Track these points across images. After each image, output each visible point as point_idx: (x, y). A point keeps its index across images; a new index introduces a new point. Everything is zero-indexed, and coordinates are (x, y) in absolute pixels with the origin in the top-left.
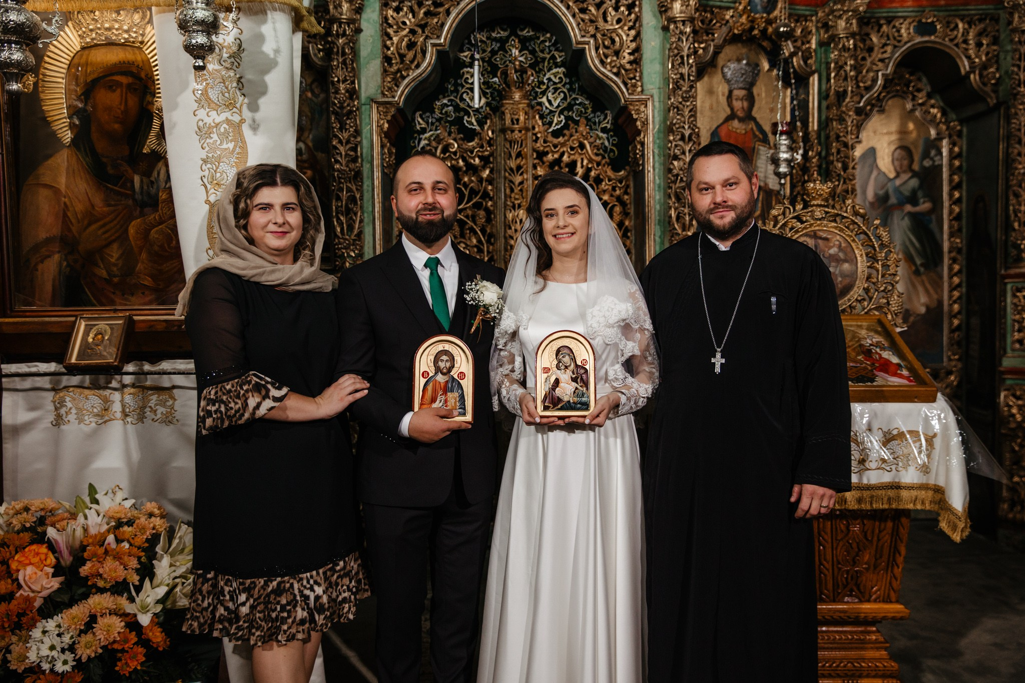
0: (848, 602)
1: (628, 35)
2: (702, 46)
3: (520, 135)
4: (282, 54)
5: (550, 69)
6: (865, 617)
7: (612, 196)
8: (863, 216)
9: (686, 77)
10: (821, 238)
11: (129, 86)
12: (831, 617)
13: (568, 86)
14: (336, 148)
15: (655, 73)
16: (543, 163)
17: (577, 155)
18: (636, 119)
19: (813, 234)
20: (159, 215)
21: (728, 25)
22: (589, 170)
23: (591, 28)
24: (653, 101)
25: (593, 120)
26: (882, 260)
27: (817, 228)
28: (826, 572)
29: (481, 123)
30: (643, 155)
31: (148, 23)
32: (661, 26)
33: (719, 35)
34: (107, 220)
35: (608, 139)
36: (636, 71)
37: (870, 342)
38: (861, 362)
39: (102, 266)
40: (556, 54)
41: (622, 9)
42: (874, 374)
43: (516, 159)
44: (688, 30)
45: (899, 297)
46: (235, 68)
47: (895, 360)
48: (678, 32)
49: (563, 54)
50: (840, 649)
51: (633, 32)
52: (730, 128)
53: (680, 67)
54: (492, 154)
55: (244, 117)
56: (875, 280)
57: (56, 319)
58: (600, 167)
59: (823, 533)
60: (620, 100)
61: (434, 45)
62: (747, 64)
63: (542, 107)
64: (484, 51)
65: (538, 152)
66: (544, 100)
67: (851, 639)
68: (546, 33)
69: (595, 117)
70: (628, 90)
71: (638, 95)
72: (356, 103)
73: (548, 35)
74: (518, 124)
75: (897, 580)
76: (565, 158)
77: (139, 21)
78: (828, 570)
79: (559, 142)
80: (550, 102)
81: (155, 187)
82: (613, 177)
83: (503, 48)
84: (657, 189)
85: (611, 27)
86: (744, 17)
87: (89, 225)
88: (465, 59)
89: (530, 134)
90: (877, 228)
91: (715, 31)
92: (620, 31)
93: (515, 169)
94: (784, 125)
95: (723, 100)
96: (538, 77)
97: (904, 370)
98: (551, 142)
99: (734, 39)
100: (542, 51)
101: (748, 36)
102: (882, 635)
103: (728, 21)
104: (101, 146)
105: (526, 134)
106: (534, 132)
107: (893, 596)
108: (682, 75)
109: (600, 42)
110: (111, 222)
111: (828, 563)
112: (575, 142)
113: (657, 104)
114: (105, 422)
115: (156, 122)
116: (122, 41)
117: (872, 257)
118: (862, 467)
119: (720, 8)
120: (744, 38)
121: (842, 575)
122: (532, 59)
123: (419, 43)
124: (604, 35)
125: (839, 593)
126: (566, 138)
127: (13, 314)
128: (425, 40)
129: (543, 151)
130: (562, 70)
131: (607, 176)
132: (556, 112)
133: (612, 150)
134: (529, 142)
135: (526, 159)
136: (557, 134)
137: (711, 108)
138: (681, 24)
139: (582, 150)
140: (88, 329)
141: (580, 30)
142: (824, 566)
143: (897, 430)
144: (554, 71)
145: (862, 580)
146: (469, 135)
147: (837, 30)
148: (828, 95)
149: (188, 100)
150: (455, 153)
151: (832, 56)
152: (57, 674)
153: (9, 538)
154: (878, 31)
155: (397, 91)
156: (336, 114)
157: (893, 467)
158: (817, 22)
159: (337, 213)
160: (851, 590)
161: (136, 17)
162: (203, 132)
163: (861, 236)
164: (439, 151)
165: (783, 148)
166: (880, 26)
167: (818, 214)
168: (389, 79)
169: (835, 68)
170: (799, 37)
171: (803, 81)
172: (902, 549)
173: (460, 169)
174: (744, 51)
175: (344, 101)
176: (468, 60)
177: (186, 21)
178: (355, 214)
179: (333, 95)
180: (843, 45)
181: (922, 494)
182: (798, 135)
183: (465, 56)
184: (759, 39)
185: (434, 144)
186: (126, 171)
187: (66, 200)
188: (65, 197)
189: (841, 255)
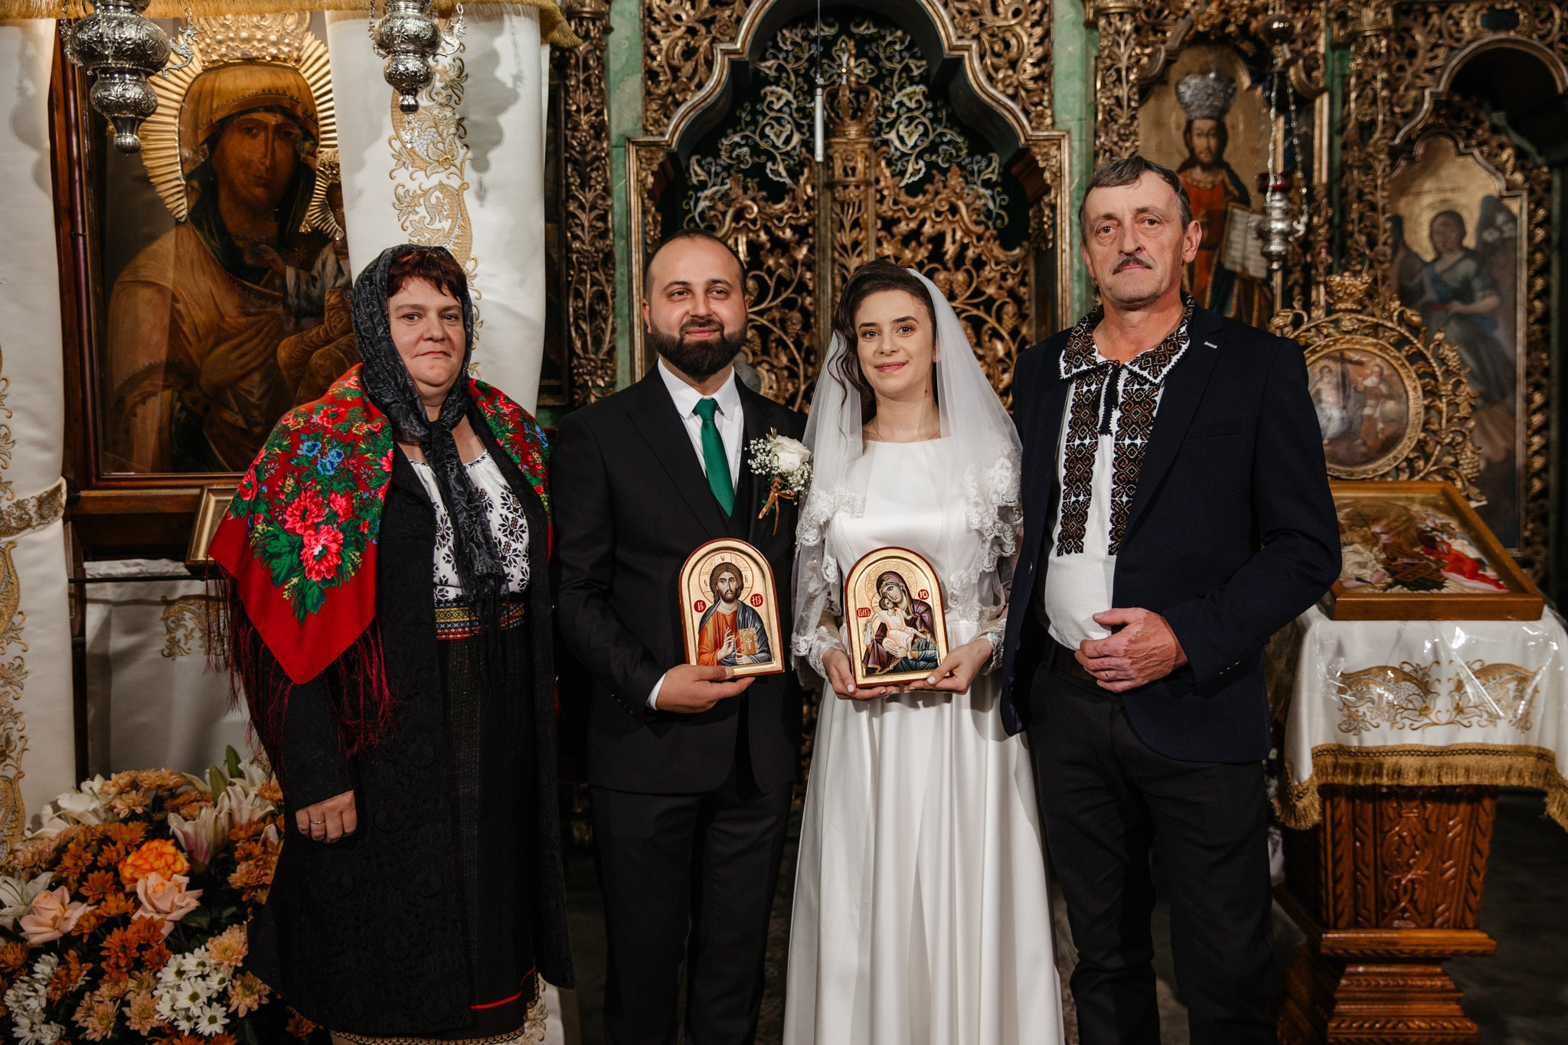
0: (1399, 929)
1: (1030, 35)
2: (1148, 51)
3: (857, 192)
4: (525, 82)
5: (901, 88)
6: (1427, 951)
7: (1000, 287)
8: (1415, 329)
9: (1125, 103)
10: (1351, 362)
11: (278, 128)
12: (1374, 951)
13: (930, 114)
14: (577, 217)
15: (1072, 96)
16: (893, 236)
17: (946, 224)
18: (1044, 169)
19: (1338, 355)
20: (326, 329)
21: (1188, 17)
22: (964, 247)
23: (973, 24)
24: (1070, 139)
25: (969, 167)
26: (1447, 396)
27: (1345, 346)
28: (1365, 881)
29: (794, 174)
30: (1054, 226)
31: (308, 30)
32: (1082, 20)
33: (1173, 34)
34: (246, 335)
35: (993, 198)
36: (1043, 91)
37: (1431, 525)
38: (1420, 557)
39: (236, 409)
40: (912, 63)
42: (1441, 576)
43: (850, 231)
44: (1128, 27)
45: (1473, 452)
46: (454, 105)
47: (1472, 553)
48: (1111, 30)
49: (924, 63)
50: (1385, 1001)
52: (1189, 180)
53: (1115, 86)
54: (811, 223)
55: (466, 180)
56: (1435, 427)
57: (170, 491)
58: (982, 243)
59: (1360, 822)
60: (1017, 138)
61: (725, 52)
62: (1216, 79)
63: (888, 146)
64: (798, 59)
65: (884, 219)
66: (892, 136)
67: (1404, 986)
68: (897, 30)
69: (972, 163)
70: (1030, 122)
71: (1047, 130)
72: (605, 145)
73: (899, 33)
74: (854, 175)
75: (1475, 893)
76: (927, 229)
77: (293, 27)
78: (1368, 878)
79: (917, 203)
80: (901, 139)
81: (318, 284)
82: (1002, 257)
83: (827, 54)
84: (1075, 278)
85: (1005, 23)
87: (216, 345)
88: (767, 71)
89: (872, 191)
90: (1439, 345)
91: (1166, 28)
92: (1018, 29)
93: (849, 247)
94: (1279, 177)
95: (1178, 136)
96: (884, 99)
97: (1488, 569)
98: (905, 203)
99: (1197, 40)
100: (890, 59)
101: (1219, 33)
102: (1450, 980)
103: (1187, 12)
104: (234, 221)
105: (866, 191)
106: (879, 187)
107: (1470, 919)
108: (1118, 101)
109: (987, 46)
110: (250, 340)
111: (1367, 867)
112: (943, 203)
113: (1076, 144)
115: (321, 186)
116: (268, 58)
117: (1431, 393)
118: (1426, 721)
120: (1212, 38)
121: (1391, 887)
122: (873, 71)
123: (701, 50)
124: (992, 35)
125: (1385, 915)
126: (929, 197)
127: (102, 484)
128: (711, 44)
129: (893, 218)
130: (921, 88)
131: (993, 256)
132: (911, 155)
133: (999, 216)
134: (871, 203)
135: (867, 230)
136: (913, 190)
137: (1159, 148)
138: (1118, 18)
139: (954, 215)
140: (220, 507)
141: (955, 27)
142: (1362, 873)
143: (1479, 663)
144: (909, 89)
145: (1421, 894)
146: (777, 192)
147: (1361, 24)
148: (1343, 128)
149: (380, 154)
150: (754, 222)
151: (1353, 65)
152: (201, 1036)
153: (112, 830)
154: (1425, 24)
155: (667, 126)
156: (575, 162)
157: (1474, 720)
158: (1329, 10)
159: (576, 319)
160: (1404, 910)
161: (290, 21)
162: (404, 203)
163: (1416, 357)
164: (728, 218)
165: (1276, 214)
166: (1428, 16)
167: (1347, 324)
168: (654, 106)
169: (1357, 85)
170: (1300, 35)
171: (1305, 104)
172: (1484, 845)
173: (761, 246)
174: (1211, 57)
175: (588, 142)
176: (773, 73)
177: (391, 37)
178: (605, 320)
179: (569, 133)
180: (1372, 49)
181: (1519, 762)
182: (1300, 188)
183: (769, 66)
184: (1235, 39)
185: (721, 206)
186: (274, 261)
187: (180, 306)
188: (175, 299)
189: (1383, 388)
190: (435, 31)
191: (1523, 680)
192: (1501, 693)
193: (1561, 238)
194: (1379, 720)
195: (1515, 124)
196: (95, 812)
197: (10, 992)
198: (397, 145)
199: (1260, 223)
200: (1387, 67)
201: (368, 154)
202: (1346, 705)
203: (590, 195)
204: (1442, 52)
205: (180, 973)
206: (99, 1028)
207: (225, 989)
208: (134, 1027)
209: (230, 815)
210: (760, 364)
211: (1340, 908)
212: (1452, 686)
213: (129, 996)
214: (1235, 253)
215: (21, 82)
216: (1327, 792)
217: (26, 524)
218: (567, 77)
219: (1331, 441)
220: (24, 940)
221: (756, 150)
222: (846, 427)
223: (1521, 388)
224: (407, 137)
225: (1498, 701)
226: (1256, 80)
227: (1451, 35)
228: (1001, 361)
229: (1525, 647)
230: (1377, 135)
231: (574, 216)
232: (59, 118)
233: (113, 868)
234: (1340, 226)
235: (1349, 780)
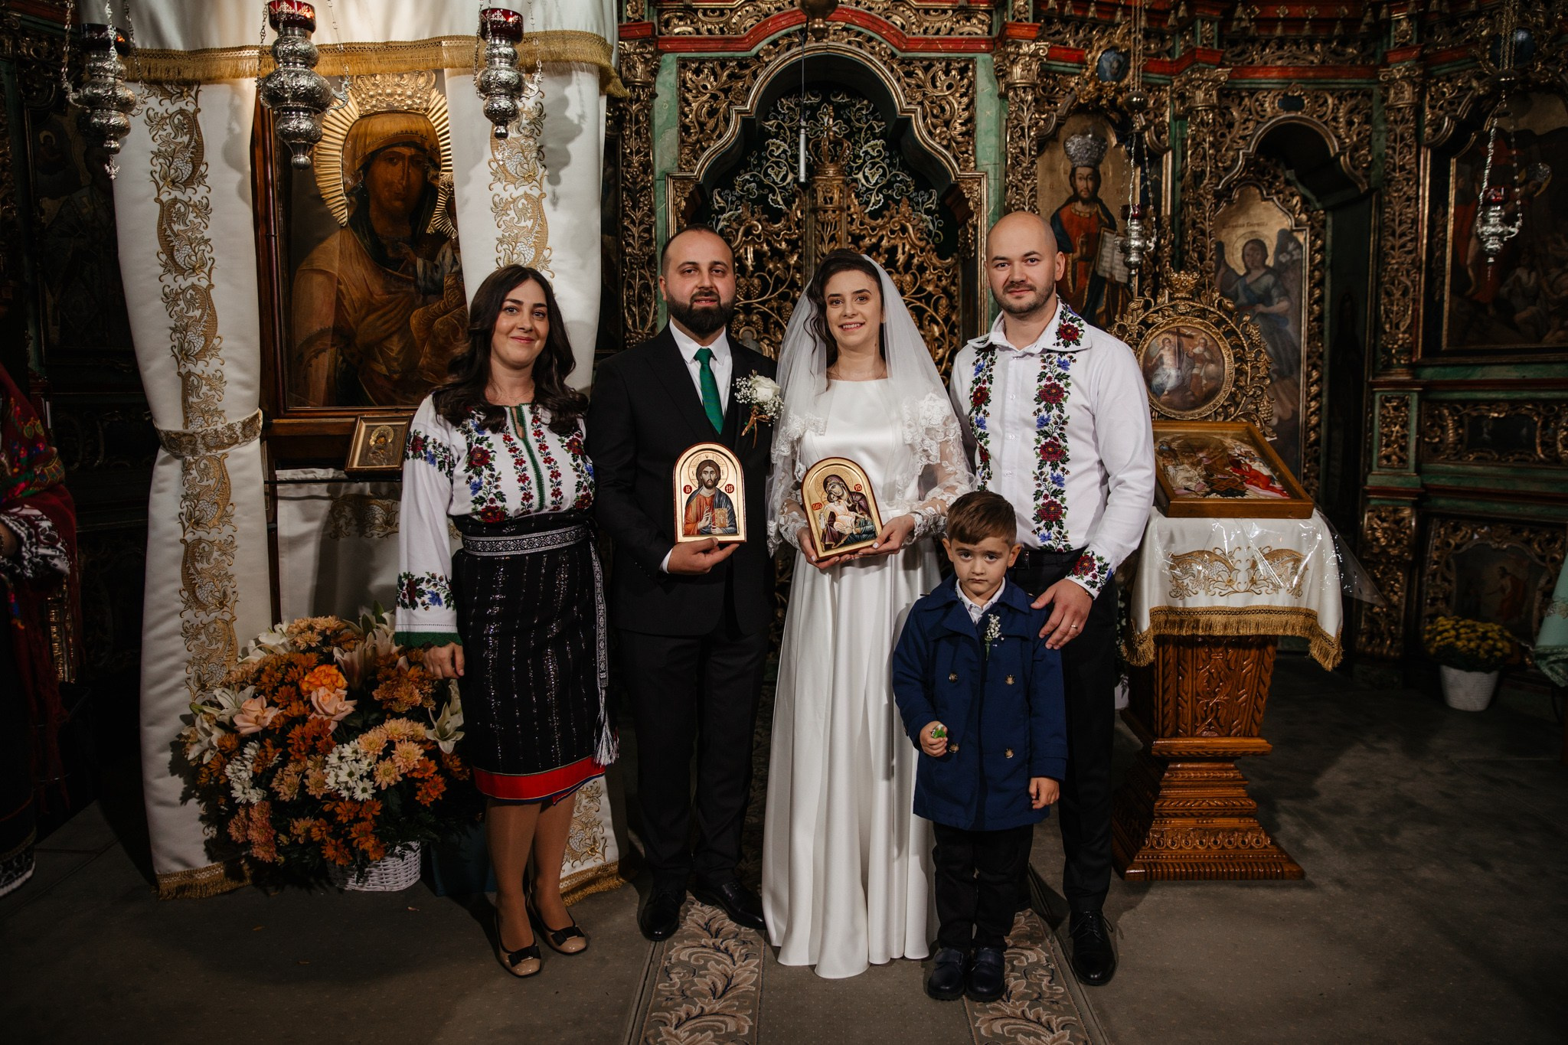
0: (1206, 737)
1: (960, 103)
2: (1044, 116)
3: (833, 216)
4: (587, 120)
5: (867, 141)
6: (1225, 752)
7: (937, 286)
8: (1229, 313)
9: (1027, 152)
10: (1185, 335)
11: (412, 158)
12: (1189, 753)
13: (887, 161)
14: (630, 230)
15: (989, 147)
17: (898, 240)
18: (968, 200)
19: (1176, 330)
20: (444, 303)
21: (1073, 93)
22: (911, 257)
23: (918, 94)
24: (988, 178)
25: (916, 200)
26: (1251, 361)
27: (1181, 324)
28: (1184, 705)
29: (788, 202)
30: (975, 241)
31: (433, 87)
32: (997, 92)
33: (1062, 105)
34: (389, 307)
35: (933, 222)
36: (968, 143)
38: (1230, 475)
39: (381, 361)
40: (875, 124)
41: (953, 73)
42: (1244, 487)
43: (829, 243)
44: (1030, 98)
45: (1268, 403)
46: (536, 137)
47: (1266, 472)
48: (1018, 100)
49: (883, 123)
50: (1194, 787)
51: (965, 100)
52: (1073, 211)
53: (1020, 140)
54: (800, 238)
55: (544, 190)
56: (1242, 384)
57: (333, 419)
58: (924, 254)
59: (1182, 662)
60: (950, 177)
61: (739, 112)
62: (1093, 138)
63: (857, 183)
64: (792, 120)
65: (853, 236)
66: (860, 176)
67: (1207, 777)
68: (864, 100)
69: (917, 196)
70: (959, 165)
71: (971, 171)
72: (650, 178)
73: (865, 102)
74: (831, 203)
75: (1259, 712)
76: (884, 243)
77: (423, 85)
78: (1186, 702)
79: (878, 224)
80: (866, 179)
81: (440, 271)
82: (938, 264)
85: (941, 94)
86: (1091, 85)
87: (367, 315)
88: (770, 128)
89: (845, 215)
91: (1058, 100)
92: (951, 98)
94: (1137, 209)
95: (1065, 178)
96: (854, 149)
97: (1275, 482)
98: (868, 224)
99: (1079, 110)
100: (858, 121)
101: (1095, 105)
102: (1240, 772)
103: (1072, 89)
104: (380, 226)
105: (840, 215)
106: (850, 212)
107: (1255, 732)
108: (1022, 151)
109: (928, 110)
110: (391, 311)
111: (1186, 694)
112: (896, 225)
113: (992, 182)
114: (387, 535)
115: (442, 199)
117: (1240, 359)
118: (1230, 589)
119: (1064, 73)
120: (1090, 109)
121: (1202, 708)
122: (846, 129)
123: (721, 110)
124: (932, 102)
125: (1197, 727)
126: (886, 220)
127: (287, 414)
128: (728, 106)
129: (859, 235)
130: (881, 141)
131: (932, 264)
132: (873, 190)
133: (937, 235)
134: (844, 224)
136: (874, 215)
137: (1052, 187)
138: (1022, 90)
139: (904, 234)
140: (370, 431)
141: (905, 96)
142: (1182, 699)
143: (1269, 549)
144: (872, 143)
145: (1222, 713)
146: (775, 215)
147: (1195, 102)
148: (1183, 176)
149: (482, 172)
150: (758, 236)
151: (1189, 131)
152: (356, 801)
153: (295, 658)
154: (1240, 104)
155: (696, 165)
156: (629, 190)
157: (1263, 589)
158: (1172, 92)
159: (628, 304)
160: (1210, 724)
161: (421, 81)
162: (500, 208)
163: (1229, 334)
164: (740, 234)
165: (1134, 235)
166: (1242, 99)
167: (1182, 308)
168: (687, 151)
169: (1191, 145)
170: (1152, 109)
171: (1156, 159)
172: (1267, 679)
173: (764, 254)
174: (1089, 123)
175: (638, 176)
176: (774, 130)
177: (489, 84)
178: (650, 305)
179: (625, 169)
180: (1202, 119)
181: (1293, 619)
182: (1150, 219)
183: (770, 125)
184: (1107, 110)
185: (735, 225)
186: (408, 254)
187: (342, 287)
188: (339, 283)
189: (1206, 354)
190: (521, 79)
191: (1297, 561)
192: (1283, 570)
193: (1332, 260)
194: (1198, 589)
195: (1301, 179)
196: (283, 645)
197: (228, 766)
198: (494, 165)
199: (1122, 242)
200: (1213, 133)
201: (472, 173)
202: (1175, 578)
203: (639, 214)
204: (1251, 125)
205: (341, 758)
206: (288, 792)
207: (372, 770)
208: (312, 792)
209: (375, 649)
210: (762, 340)
211: (1166, 723)
212: (1249, 565)
213: (308, 772)
214: (1106, 264)
215: (230, 124)
216: (1160, 641)
217: (234, 441)
218: (624, 129)
219: (1170, 392)
220: (237, 732)
221: (761, 185)
222: (815, 370)
223: (1304, 367)
224: (499, 157)
225: (1280, 576)
226: (1121, 141)
227: (1257, 113)
228: (937, 339)
229: (1300, 538)
230: (1206, 182)
231: (627, 229)
232: (259, 153)
233: (295, 684)
234: (1179, 247)
235: (1175, 632)
